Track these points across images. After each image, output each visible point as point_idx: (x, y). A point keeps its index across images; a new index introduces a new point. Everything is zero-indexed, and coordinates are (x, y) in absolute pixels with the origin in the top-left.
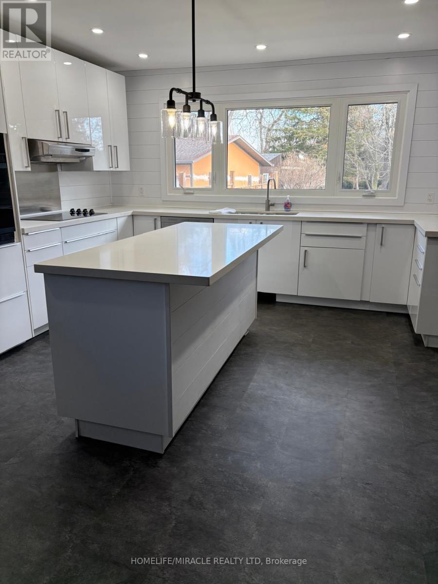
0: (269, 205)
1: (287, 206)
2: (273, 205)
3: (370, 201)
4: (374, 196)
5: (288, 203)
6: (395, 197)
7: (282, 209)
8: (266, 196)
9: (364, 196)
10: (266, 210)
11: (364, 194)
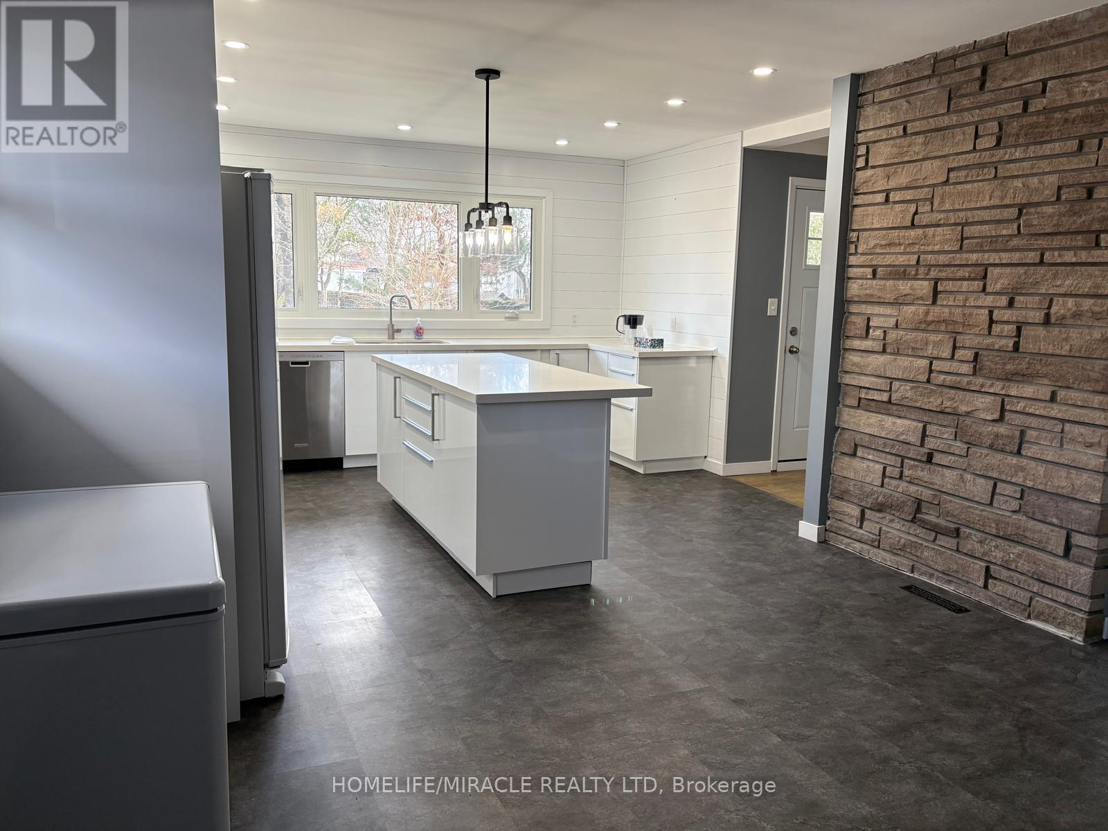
0: (393, 331)
1: (419, 332)
2: (399, 331)
3: (513, 324)
4: (517, 318)
5: (421, 328)
6: (540, 318)
7: (411, 337)
8: (389, 319)
9: (506, 318)
10: (389, 339)
11: (507, 315)
